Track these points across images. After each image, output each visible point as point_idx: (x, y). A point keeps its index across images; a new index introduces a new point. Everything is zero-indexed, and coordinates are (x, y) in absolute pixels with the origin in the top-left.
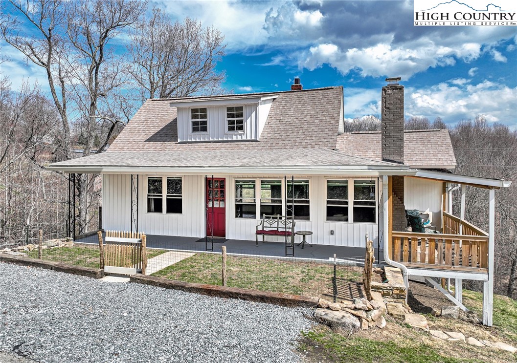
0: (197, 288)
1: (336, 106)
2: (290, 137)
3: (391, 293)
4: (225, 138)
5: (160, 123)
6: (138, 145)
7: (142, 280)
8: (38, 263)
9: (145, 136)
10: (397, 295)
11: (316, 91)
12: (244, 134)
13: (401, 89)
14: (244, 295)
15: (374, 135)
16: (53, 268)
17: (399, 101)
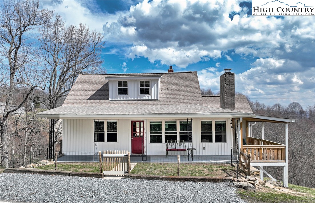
0: (167, 178)
1: (196, 82)
2: (176, 98)
3: (253, 174)
4: (139, 98)
5: (93, 89)
6: (83, 102)
7: (133, 176)
8: (58, 173)
9: (86, 96)
10: (256, 174)
11: (183, 74)
12: (150, 96)
13: (233, 74)
14: (194, 179)
15: (210, 98)
16: (70, 174)
17: (232, 81)
